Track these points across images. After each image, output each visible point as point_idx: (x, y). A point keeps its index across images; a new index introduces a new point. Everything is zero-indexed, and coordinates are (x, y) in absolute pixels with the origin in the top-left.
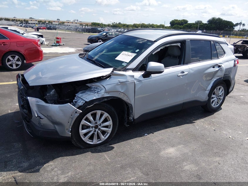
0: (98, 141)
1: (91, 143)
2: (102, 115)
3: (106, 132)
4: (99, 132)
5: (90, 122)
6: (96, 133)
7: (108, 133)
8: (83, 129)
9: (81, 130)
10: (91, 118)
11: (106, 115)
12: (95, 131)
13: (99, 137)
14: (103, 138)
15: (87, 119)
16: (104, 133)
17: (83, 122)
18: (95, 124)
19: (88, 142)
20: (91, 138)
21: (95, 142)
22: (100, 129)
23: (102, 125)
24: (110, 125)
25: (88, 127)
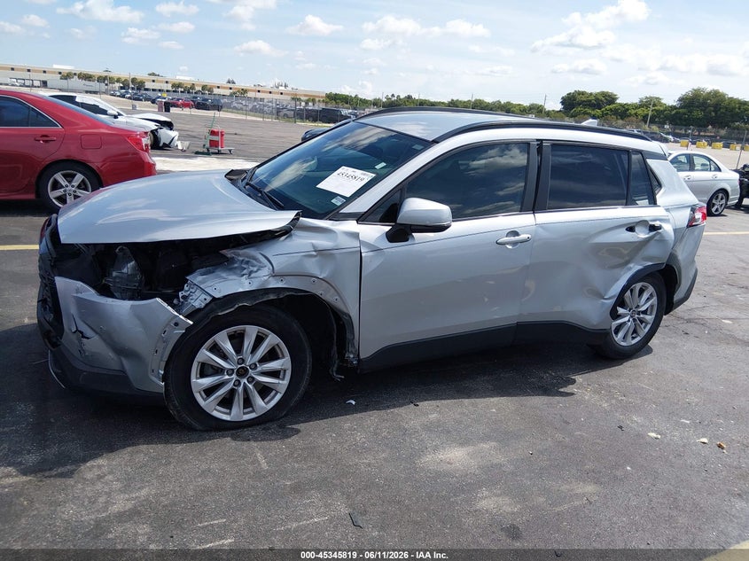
0: (244, 414)
1: (225, 417)
2: (259, 340)
3: (272, 390)
4: (250, 386)
5: (224, 357)
6: (240, 389)
7: (277, 392)
8: (203, 375)
9: (197, 378)
10: (228, 347)
11: (272, 339)
12: (238, 383)
13: (248, 403)
14: (262, 405)
15: (216, 349)
16: (265, 391)
17: (204, 354)
18: (239, 364)
19: (215, 414)
20: (227, 402)
21: (237, 413)
22: (253, 378)
23: (259, 369)
24: (285, 371)
25: (218, 371)
